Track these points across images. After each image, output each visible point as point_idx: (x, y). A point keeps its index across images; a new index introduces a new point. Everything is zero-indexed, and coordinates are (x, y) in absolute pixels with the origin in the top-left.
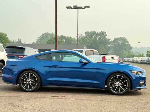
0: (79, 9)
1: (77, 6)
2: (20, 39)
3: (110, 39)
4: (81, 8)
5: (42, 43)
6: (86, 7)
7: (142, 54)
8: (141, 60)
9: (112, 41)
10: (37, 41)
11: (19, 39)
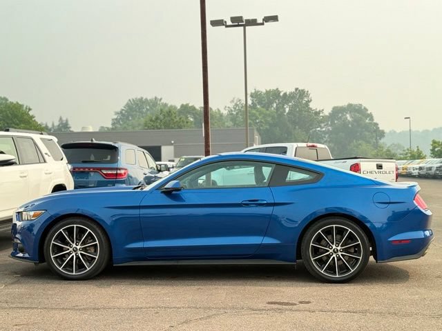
0: (247, 28)
1: (241, 17)
2: (64, 119)
3: (321, 109)
4: (253, 22)
5: (130, 129)
6: (267, 19)
7: (418, 150)
8: (421, 168)
9: (326, 116)
10: (113, 124)
11: (61, 119)
